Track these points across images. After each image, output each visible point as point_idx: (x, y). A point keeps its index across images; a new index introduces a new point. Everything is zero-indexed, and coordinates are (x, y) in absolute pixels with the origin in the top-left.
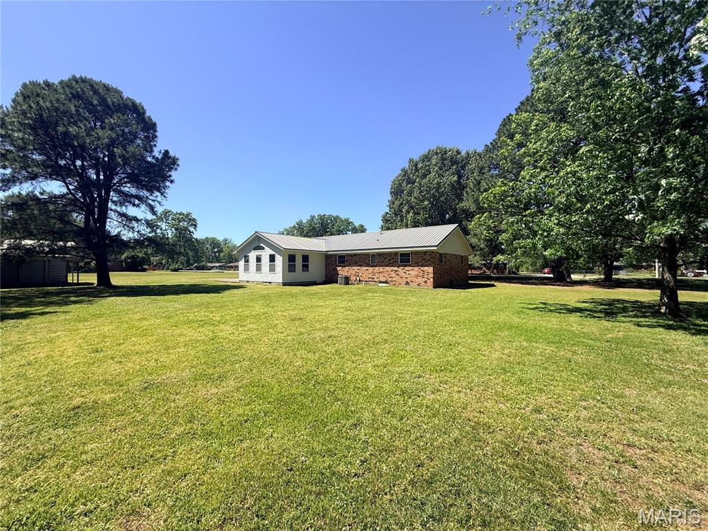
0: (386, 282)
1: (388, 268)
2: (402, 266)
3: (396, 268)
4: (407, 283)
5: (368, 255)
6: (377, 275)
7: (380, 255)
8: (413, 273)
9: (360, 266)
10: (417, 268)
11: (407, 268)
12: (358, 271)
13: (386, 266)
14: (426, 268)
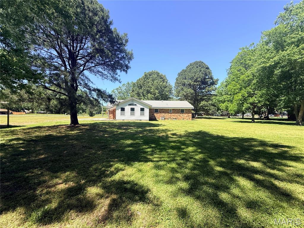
0: (176, 119)
1: (176, 114)
2: (182, 113)
3: (179, 114)
4: (183, 119)
5: (168, 109)
6: (172, 116)
7: (173, 110)
8: (185, 116)
9: (165, 113)
10: (187, 114)
11: (183, 114)
12: (164, 115)
13: (176, 113)
14: (189, 114)
